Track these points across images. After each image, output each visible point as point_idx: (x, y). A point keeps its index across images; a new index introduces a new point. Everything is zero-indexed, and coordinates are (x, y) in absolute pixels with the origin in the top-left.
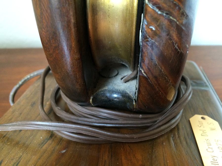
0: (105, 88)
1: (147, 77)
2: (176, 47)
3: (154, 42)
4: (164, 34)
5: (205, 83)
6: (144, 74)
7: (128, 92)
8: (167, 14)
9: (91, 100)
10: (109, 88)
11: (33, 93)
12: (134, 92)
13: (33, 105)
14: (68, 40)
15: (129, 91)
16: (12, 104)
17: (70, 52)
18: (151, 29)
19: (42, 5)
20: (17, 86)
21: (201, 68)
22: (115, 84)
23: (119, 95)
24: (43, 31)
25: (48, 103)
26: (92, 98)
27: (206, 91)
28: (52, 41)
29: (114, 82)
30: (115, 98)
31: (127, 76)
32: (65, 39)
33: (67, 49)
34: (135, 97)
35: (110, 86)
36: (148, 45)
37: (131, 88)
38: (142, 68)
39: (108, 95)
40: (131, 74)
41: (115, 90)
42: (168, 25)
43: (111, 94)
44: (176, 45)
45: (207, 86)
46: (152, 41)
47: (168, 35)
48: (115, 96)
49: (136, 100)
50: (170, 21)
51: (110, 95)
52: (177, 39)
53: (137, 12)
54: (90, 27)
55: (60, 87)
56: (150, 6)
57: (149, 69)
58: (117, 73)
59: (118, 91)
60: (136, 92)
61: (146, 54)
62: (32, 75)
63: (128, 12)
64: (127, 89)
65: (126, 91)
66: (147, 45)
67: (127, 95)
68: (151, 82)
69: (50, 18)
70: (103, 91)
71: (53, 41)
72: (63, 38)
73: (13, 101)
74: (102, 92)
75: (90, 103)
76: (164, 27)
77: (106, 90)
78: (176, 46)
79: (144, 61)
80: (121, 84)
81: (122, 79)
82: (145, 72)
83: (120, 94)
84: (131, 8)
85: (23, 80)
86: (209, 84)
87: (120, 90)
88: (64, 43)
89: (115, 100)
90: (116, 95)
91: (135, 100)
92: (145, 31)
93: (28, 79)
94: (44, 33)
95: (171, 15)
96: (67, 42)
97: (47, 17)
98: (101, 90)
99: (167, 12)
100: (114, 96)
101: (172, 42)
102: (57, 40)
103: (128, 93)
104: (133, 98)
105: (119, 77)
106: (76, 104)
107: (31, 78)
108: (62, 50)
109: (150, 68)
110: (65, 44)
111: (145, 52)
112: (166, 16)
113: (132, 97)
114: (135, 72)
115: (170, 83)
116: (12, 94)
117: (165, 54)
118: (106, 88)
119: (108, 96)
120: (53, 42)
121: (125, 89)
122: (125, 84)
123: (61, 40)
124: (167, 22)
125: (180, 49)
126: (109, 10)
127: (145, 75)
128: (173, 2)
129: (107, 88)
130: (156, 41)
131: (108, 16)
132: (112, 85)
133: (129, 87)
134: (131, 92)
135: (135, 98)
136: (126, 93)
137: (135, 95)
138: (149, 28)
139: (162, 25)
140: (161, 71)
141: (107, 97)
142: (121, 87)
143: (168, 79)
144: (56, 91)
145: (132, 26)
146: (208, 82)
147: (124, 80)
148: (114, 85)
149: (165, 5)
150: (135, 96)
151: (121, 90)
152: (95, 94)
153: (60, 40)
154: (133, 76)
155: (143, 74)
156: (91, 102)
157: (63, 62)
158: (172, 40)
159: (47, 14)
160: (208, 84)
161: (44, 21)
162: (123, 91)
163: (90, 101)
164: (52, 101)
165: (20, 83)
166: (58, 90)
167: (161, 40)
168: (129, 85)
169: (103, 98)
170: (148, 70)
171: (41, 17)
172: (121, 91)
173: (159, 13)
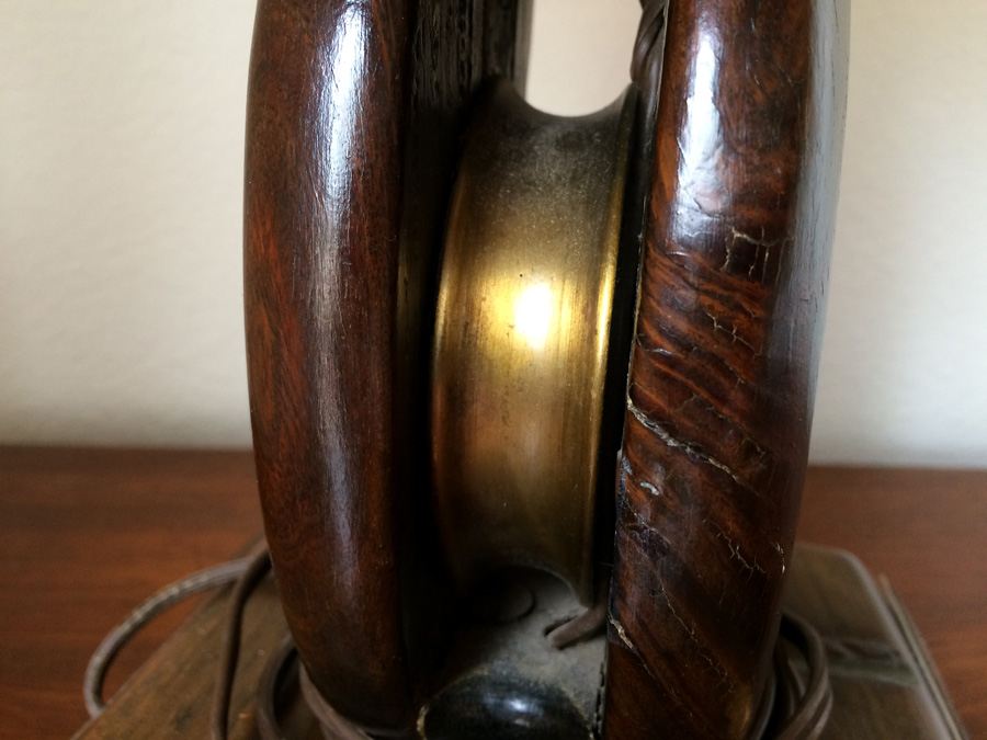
0: (478, 672)
1: (635, 652)
2: (736, 555)
3: (657, 535)
4: (690, 512)
5: (897, 654)
6: (625, 639)
7: (571, 695)
8: (696, 449)
9: (420, 722)
10: (494, 672)
11: (188, 667)
12: (595, 693)
13: (184, 719)
14: (356, 506)
15: (575, 690)
16: (94, 710)
17: (360, 547)
18: (647, 492)
19: (283, 390)
20: (125, 628)
21: (884, 581)
22: (521, 655)
23: (532, 706)
24: (273, 470)
25: (242, 716)
26: (424, 711)
27: (900, 691)
28: (300, 506)
29: (515, 643)
30: (519, 714)
31: (569, 620)
32: (347, 503)
33: (352, 538)
34: (598, 719)
35: (500, 662)
36: (639, 544)
37: (584, 675)
38: (618, 618)
39: (490, 700)
40: (585, 618)
41: (517, 681)
42: (704, 483)
43: (502, 698)
44: (735, 548)
45: (904, 668)
46: (651, 531)
47: (704, 514)
48: (519, 706)
49: (599, 731)
50: (712, 472)
51: (498, 701)
52: (738, 531)
53: (599, 418)
54: (437, 454)
55: (299, 649)
56: (642, 418)
57: (642, 623)
58: (528, 604)
59: (531, 685)
60: (602, 697)
61: (631, 573)
62: (188, 584)
63: (572, 413)
64: (565, 681)
65: (564, 689)
66: (633, 542)
67: (565, 706)
68: (653, 672)
69: (305, 434)
70: (469, 685)
71: (303, 506)
72: (340, 499)
73: (99, 694)
74: (468, 689)
75: (417, 733)
76: (688, 486)
77: (481, 679)
78: (736, 552)
79: (626, 594)
80: (544, 656)
81: (548, 631)
82: (627, 635)
83: (535, 700)
84: (581, 403)
85: (149, 606)
86: (916, 659)
87: (536, 684)
88: (343, 515)
89: (517, 726)
90: (523, 703)
91: (595, 730)
92: (627, 495)
93: (172, 602)
94: (277, 476)
95: (710, 455)
96: (353, 512)
97: (296, 428)
98: (462, 679)
99: (695, 443)
100: (511, 706)
101: (721, 538)
102: (320, 505)
103: (568, 700)
104: (586, 723)
105: (539, 623)
106: (361, 731)
107: (184, 597)
108: (332, 537)
109: (646, 621)
110: (346, 521)
111: (628, 565)
112: (693, 456)
113: (586, 716)
114: (599, 614)
115: (724, 680)
116: (98, 660)
117: (699, 576)
118: (483, 671)
119: (488, 707)
120: (306, 508)
121: (559, 678)
122: (561, 656)
123: (332, 505)
124: (700, 475)
125: (751, 564)
126: (505, 401)
127: (629, 643)
128: (715, 416)
129: (486, 673)
130: (663, 530)
131: (503, 418)
132: (508, 658)
133: (573, 669)
134: (580, 693)
135: (595, 721)
136: (562, 698)
137: (597, 710)
138: (638, 485)
139: (683, 483)
140: (688, 636)
141: (484, 708)
142: (542, 668)
143: (715, 665)
144: (279, 665)
145: (584, 459)
146: (911, 649)
147: (556, 639)
148: (514, 658)
149: (689, 424)
150: (595, 715)
151: (544, 683)
152: (437, 697)
153: (328, 506)
154: (589, 626)
155: (621, 640)
156: (419, 729)
157: (332, 577)
158: (719, 531)
159: (297, 422)
160: (908, 658)
161: (282, 440)
162: (550, 689)
163: (415, 726)
164: (261, 711)
165: (138, 615)
166: (291, 658)
167: (681, 530)
168: (574, 661)
169: (469, 714)
170: (639, 627)
171: (275, 426)
172: (542, 687)
173: (671, 443)
